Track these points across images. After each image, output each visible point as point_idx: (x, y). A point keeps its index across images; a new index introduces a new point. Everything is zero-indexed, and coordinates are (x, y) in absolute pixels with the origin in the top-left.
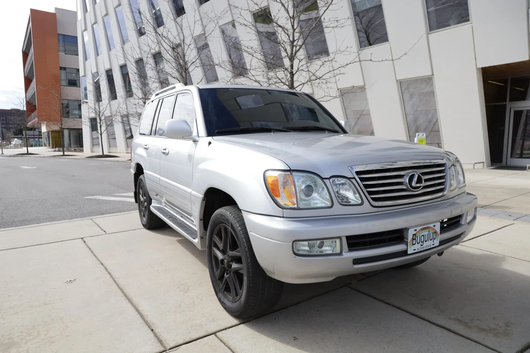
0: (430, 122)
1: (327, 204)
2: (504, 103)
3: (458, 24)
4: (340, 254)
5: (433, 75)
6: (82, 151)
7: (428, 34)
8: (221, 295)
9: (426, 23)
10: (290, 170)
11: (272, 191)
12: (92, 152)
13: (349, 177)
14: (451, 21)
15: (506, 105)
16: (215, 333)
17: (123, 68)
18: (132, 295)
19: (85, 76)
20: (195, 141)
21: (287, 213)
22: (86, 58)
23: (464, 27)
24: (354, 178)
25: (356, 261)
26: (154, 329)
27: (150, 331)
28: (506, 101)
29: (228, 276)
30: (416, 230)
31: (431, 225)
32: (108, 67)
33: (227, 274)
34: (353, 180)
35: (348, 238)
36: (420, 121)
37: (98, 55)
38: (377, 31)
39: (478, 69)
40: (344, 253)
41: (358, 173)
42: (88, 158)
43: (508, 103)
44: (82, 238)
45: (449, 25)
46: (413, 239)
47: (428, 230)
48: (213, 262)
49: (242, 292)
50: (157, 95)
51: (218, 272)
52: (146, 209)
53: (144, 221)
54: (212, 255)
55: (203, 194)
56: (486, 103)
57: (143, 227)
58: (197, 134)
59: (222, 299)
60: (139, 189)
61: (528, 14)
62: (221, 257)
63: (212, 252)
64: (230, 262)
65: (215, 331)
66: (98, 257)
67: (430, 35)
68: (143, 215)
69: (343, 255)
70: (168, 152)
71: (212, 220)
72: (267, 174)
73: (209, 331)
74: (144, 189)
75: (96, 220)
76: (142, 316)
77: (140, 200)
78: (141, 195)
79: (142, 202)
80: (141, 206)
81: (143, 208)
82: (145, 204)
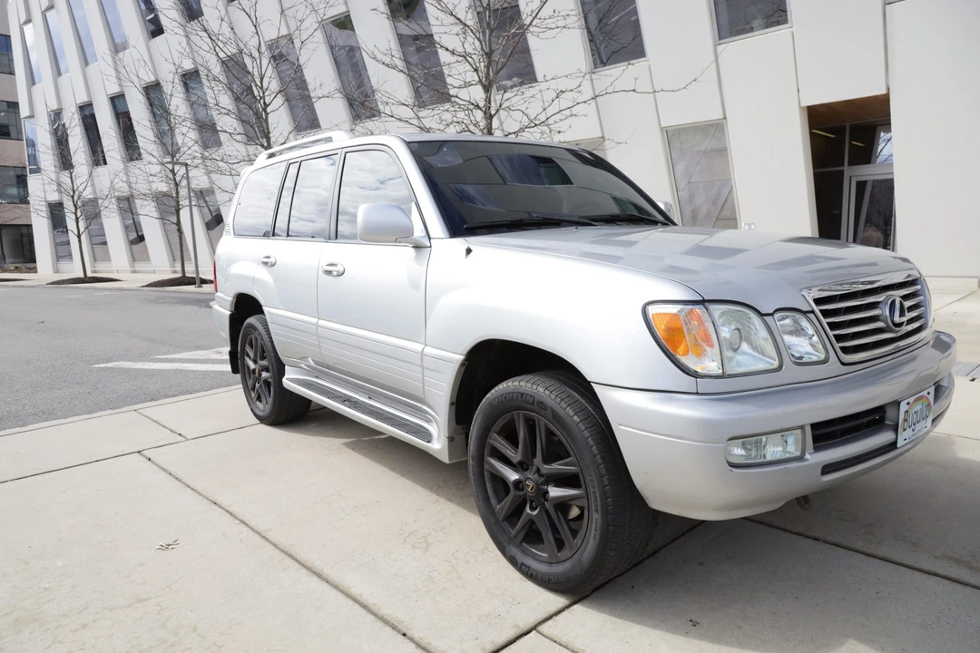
0: (715, 202)
1: (772, 364)
2: (840, 168)
3: (766, 28)
4: (801, 458)
5: (725, 118)
6: (34, 270)
7: (716, 45)
8: (514, 551)
9: (713, 25)
10: (702, 302)
11: (668, 343)
12: (57, 271)
13: (804, 310)
14: (755, 23)
15: (842, 172)
16: (534, 628)
17: (117, 101)
18: (318, 564)
19: (32, 116)
20: (418, 247)
21: (704, 385)
22: (32, 80)
23: (777, 35)
24: (813, 312)
25: (828, 469)
26: (408, 632)
27: (401, 637)
28: (843, 165)
29: (535, 513)
30: (908, 404)
31: (925, 393)
32: (83, 99)
33: (532, 509)
34: (811, 316)
35: (814, 426)
36: (699, 201)
37: (59, 74)
38: (614, 38)
39: (801, 108)
40: (807, 456)
41: (818, 301)
42: (53, 283)
43: (846, 168)
44: (139, 452)
45: (752, 30)
46: (905, 420)
47: (921, 401)
48: (488, 486)
49: (580, 542)
50: (271, 156)
51: (504, 505)
52: (267, 383)
53: (260, 410)
54: (486, 473)
55: (466, 352)
56: (814, 168)
57: (259, 422)
58: (424, 233)
59: (521, 558)
60: (245, 346)
61: (885, 14)
62: (513, 476)
63: (486, 466)
64: (542, 484)
65: (533, 625)
66: (198, 489)
67: (720, 48)
68: (259, 398)
69: (807, 460)
70: (342, 270)
71: (490, 404)
72: (652, 310)
73: (520, 625)
74: (259, 345)
75: (149, 412)
76: (365, 607)
77: (248, 368)
78: (250, 358)
79: (254, 371)
80: (251, 379)
81: (258, 383)
82: (264, 374)
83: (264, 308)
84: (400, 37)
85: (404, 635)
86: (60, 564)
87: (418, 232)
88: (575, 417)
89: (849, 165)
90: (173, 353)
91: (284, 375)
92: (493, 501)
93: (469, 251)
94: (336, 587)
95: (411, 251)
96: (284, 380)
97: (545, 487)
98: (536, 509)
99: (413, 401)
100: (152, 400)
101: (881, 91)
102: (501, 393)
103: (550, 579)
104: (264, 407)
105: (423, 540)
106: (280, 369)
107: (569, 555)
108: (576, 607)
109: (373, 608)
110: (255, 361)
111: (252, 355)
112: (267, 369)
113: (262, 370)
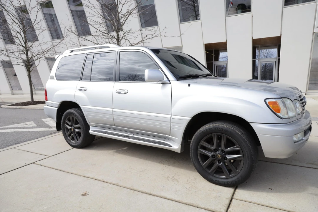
1: (295, 114)
3: (193, 20)
4: (302, 139)
5: (182, 46)
7: (180, 24)
9: (179, 18)
10: (281, 98)
11: (274, 109)
13: (297, 99)
15: (213, 63)
18: (147, 191)
20: (164, 84)
26: (198, 206)
27: (197, 208)
28: (213, 61)
34: (299, 102)
35: (304, 131)
39: (204, 44)
41: (299, 97)
43: (213, 62)
44: (33, 163)
45: (189, 20)
48: (199, 158)
49: (239, 171)
50: (72, 51)
51: (206, 164)
52: (79, 134)
53: (74, 143)
54: (198, 154)
55: (192, 117)
56: (207, 61)
57: (73, 148)
58: (167, 79)
59: (214, 179)
60: (65, 120)
61: (225, 20)
62: (210, 154)
63: (198, 152)
64: (224, 155)
65: (231, 197)
66: (74, 173)
67: (180, 25)
68: (73, 139)
69: (304, 139)
70: (127, 91)
71: (203, 132)
72: (267, 101)
73: (228, 198)
74: (74, 120)
75: (20, 148)
76: (176, 201)
77: (67, 128)
78: (68, 125)
79: (70, 129)
80: (69, 132)
81: (73, 134)
82: (76, 130)
83: (80, 106)
84: (72, 11)
85: (197, 207)
86: (46, 208)
87: (165, 79)
88: (240, 133)
89: (214, 61)
91: (89, 129)
92: (201, 163)
93: (189, 85)
94: (161, 197)
96: (90, 131)
97: (225, 156)
98: (221, 163)
99: (164, 135)
100: (16, 144)
101: (224, 41)
102: (208, 128)
103: (228, 183)
104: (76, 142)
105: (173, 179)
106: (87, 127)
107: (235, 175)
108: (237, 190)
109: (178, 201)
110: (71, 126)
111: (70, 124)
112: (79, 128)
113: (75, 129)
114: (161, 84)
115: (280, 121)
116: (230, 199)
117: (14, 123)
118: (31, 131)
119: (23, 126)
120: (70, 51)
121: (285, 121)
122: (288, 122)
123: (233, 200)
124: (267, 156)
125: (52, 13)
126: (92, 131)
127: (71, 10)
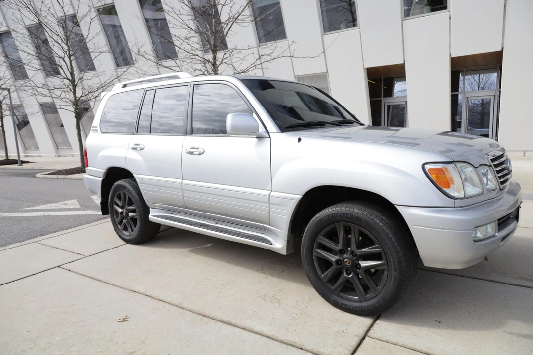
1: (480, 191)
2: (380, 99)
3: (347, 28)
4: (495, 235)
5: (327, 72)
7: (323, 35)
8: (335, 297)
9: (321, 25)
10: (453, 162)
11: (439, 183)
13: (488, 165)
14: (341, 26)
15: (381, 100)
20: (260, 137)
23: (352, 32)
24: (491, 165)
25: (502, 239)
26: (302, 347)
28: (381, 97)
29: (351, 276)
33: (348, 274)
34: (491, 167)
35: (499, 221)
39: (364, 68)
40: (497, 234)
41: (492, 160)
43: (382, 98)
44: (58, 267)
45: (340, 29)
48: (316, 265)
49: (381, 288)
50: (125, 86)
51: (327, 275)
52: (134, 220)
53: (127, 236)
54: (314, 258)
55: (303, 194)
56: (371, 97)
57: (125, 243)
58: (264, 130)
59: (340, 301)
60: (114, 198)
61: (402, 25)
62: (333, 258)
63: (314, 254)
64: (355, 260)
65: (364, 334)
66: (117, 284)
67: (324, 36)
68: (126, 229)
69: (497, 236)
70: (203, 151)
71: (320, 220)
72: (427, 167)
73: (358, 335)
74: (127, 197)
75: (46, 242)
76: (268, 337)
77: (117, 211)
78: (118, 205)
79: (122, 213)
80: (119, 218)
81: (125, 220)
82: (131, 214)
83: (134, 175)
84: (147, 21)
85: (301, 349)
86: (58, 339)
87: (261, 129)
88: (380, 224)
89: (385, 97)
90: (33, 206)
91: (149, 214)
92: (319, 272)
93: (299, 140)
94: (244, 329)
95: (254, 140)
96: (150, 216)
97: (357, 262)
98: (350, 274)
99: (261, 224)
100: (42, 235)
101: (401, 62)
102: (328, 214)
103: (362, 310)
104: (130, 233)
105: (274, 298)
106: (146, 210)
107: (374, 296)
108: (378, 322)
109: (272, 337)
110: (122, 207)
111: (120, 204)
112: (133, 211)
113: (129, 212)
114: (256, 139)
115: (450, 202)
116: (362, 336)
117: (47, 202)
118: (70, 214)
119: (59, 207)
120: (122, 86)
121: (458, 203)
122: (467, 204)
123: (367, 338)
124: (427, 264)
125: (117, 24)
126: (154, 216)
127: (145, 19)
